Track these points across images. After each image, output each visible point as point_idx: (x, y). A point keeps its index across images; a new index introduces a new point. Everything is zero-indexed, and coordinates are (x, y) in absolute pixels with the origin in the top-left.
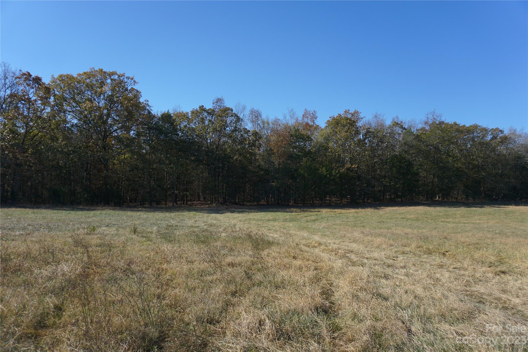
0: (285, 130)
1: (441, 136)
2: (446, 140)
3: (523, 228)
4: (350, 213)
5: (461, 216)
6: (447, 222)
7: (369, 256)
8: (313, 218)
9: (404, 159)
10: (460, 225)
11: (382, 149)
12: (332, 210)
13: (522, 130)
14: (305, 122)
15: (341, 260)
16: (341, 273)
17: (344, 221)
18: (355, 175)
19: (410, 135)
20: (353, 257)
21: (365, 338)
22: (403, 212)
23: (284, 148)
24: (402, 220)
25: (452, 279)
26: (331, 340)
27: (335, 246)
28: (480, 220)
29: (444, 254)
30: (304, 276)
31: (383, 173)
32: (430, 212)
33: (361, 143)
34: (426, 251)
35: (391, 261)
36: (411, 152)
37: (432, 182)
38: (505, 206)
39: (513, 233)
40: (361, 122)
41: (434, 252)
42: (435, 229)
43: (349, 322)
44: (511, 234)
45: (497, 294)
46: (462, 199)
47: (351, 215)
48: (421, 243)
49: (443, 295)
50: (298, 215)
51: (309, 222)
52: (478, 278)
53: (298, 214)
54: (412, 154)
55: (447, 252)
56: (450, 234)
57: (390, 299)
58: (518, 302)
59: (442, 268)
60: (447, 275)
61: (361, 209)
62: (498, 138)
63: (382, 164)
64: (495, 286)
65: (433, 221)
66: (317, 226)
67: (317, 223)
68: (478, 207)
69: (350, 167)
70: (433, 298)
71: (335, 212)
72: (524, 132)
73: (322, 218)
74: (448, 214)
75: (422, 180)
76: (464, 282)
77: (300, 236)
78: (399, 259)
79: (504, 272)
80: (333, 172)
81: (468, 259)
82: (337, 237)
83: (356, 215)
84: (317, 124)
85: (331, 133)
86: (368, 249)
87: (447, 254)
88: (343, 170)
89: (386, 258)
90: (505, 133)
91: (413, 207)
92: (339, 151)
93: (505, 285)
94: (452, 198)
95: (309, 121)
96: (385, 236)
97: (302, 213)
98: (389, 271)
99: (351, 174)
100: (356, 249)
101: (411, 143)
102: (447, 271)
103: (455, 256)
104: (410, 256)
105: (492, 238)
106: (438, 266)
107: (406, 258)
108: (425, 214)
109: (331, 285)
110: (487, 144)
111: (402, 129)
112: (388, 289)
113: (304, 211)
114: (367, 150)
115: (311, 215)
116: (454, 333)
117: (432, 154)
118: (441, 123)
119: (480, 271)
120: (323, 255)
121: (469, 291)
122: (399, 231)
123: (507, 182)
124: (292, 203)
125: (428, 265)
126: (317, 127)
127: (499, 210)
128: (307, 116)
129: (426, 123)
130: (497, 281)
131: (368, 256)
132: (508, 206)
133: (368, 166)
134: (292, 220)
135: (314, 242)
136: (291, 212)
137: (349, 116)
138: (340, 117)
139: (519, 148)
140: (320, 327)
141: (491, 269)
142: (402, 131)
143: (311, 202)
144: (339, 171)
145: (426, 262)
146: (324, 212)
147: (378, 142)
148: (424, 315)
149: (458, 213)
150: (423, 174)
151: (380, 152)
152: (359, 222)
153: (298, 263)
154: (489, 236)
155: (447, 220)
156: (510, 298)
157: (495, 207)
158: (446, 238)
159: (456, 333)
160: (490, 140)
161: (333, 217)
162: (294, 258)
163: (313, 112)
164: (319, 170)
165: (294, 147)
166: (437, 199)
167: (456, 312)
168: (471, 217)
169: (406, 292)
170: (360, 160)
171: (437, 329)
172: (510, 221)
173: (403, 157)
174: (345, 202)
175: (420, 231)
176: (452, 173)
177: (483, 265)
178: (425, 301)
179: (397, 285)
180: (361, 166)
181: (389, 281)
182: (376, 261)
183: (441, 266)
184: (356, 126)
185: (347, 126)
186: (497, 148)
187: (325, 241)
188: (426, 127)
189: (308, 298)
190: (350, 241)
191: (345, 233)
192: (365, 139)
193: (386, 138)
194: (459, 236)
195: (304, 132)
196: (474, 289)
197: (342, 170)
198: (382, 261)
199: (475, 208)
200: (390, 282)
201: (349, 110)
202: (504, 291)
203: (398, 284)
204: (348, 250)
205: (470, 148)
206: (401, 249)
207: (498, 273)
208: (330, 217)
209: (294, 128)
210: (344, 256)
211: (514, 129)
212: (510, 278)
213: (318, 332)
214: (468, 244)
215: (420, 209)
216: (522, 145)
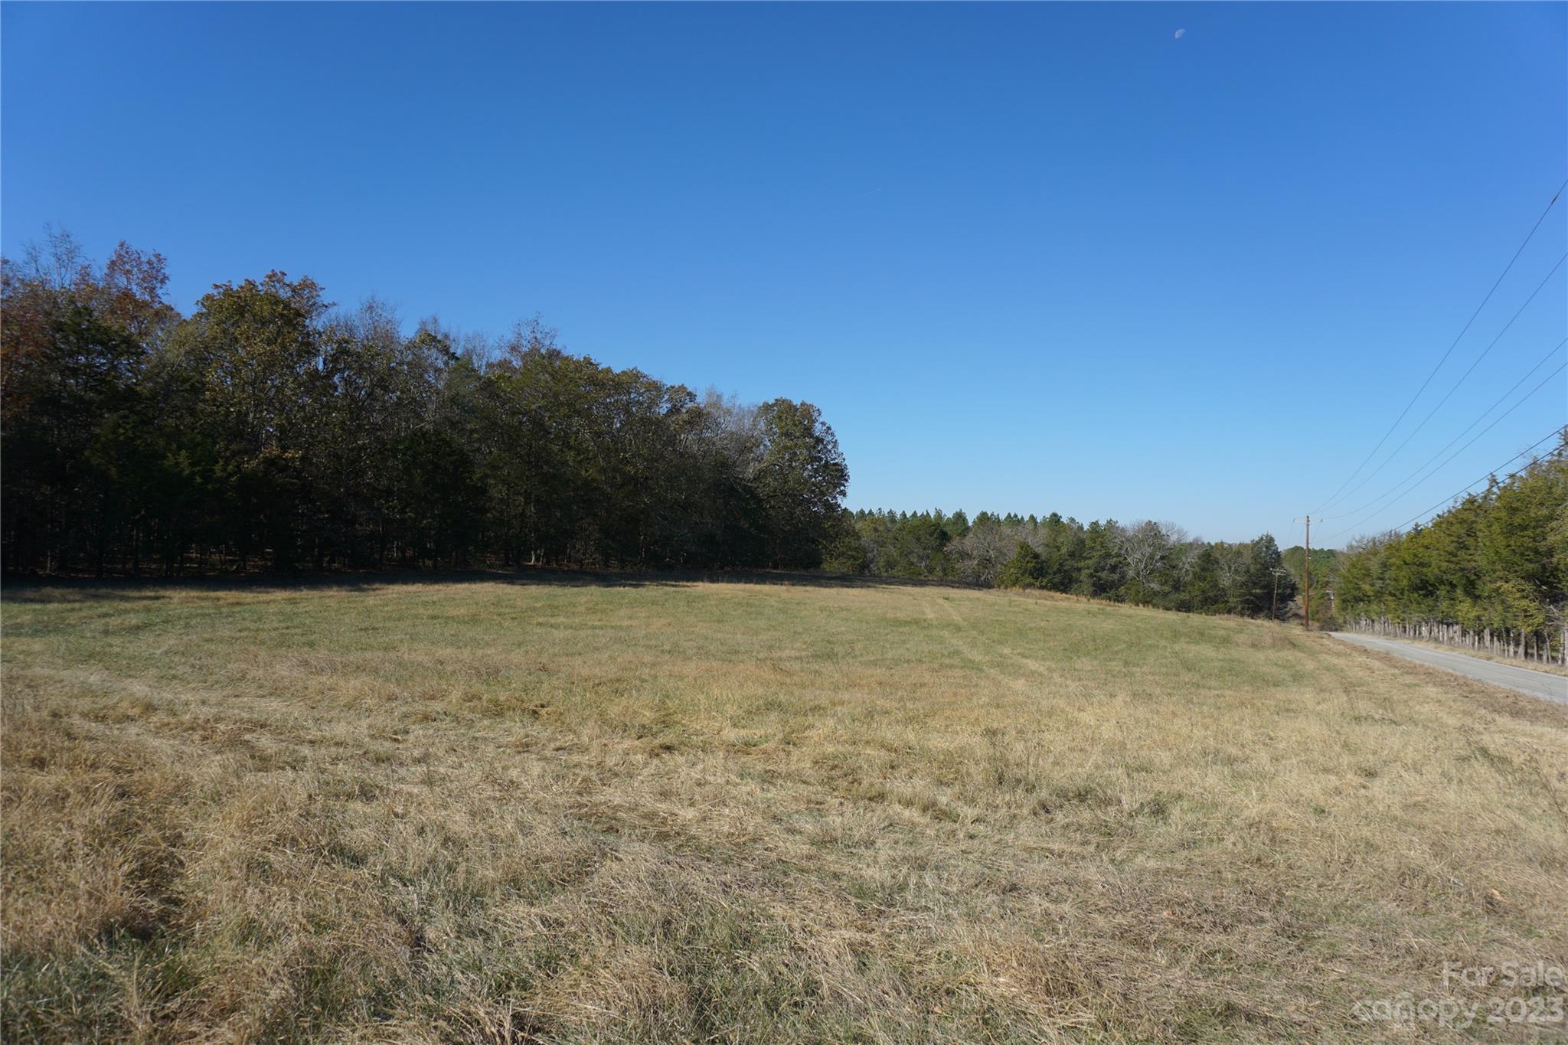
0: (29, 301)
1: (551, 390)
2: (562, 404)
3: (719, 635)
4: (268, 603)
5: (588, 609)
6: (551, 626)
7: (319, 733)
8: (134, 620)
9: (449, 444)
10: (582, 633)
11: (384, 408)
12: (205, 594)
13: (733, 397)
14: (116, 285)
15: (218, 757)
16: (216, 798)
17: (247, 629)
18: (295, 484)
19: (467, 377)
20: (266, 742)
21: (275, 993)
22: (435, 598)
23: (26, 367)
24: (430, 621)
25: (549, 780)
26: (155, 1025)
27: (205, 712)
28: (630, 618)
29: (535, 712)
30: (71, 826)
31: (384, 482)
32: (510, 600)
33: (318, 384)
34: (488, 710)
35: (388, 744)
36: (469, 427)
37: (523, 515)
38: (689, 584)
39: (699, 648)
40: (323, 318)
41: (509, 709)
42: (520, 645)
43: (229, 953)
44: (695, 651)
45: (649, 803)
46: (593, 564)
47: (272, 608)
48: (478, 687)
49: (519, 823)
50: (73, 610)
51: (114, 633)
52: (610, 770)
53: (69, 606)
54: (472, 431)
55: (543, 706)
56: (556, 659)
57: (371, 859)
58: (691, 817)
59: (527, 751)
60: (536, 768)
61: (309, 589)
62: (684, 411)
63: (381, 453)
64: (645, 784)
65: (516, 623)
66: (144, 648)
67: (147, 637)
68: (631, 585)
69: (279, 457)
70: (492, 838)
71: (218, 599)
72: (738, 404)
73: (166, 622)
74: (556, 603)
75: (494, 508)
76: (577, 783)
77: (73, 686)
78: (411, 737)
79: (668, 748)
80: (218, 468)
81: (591, 723)
82: (217, 682)
83: (288, 608)
84: (165, 300)
85: (215, 338)
86: (316, 713)
87: (543, 712)
88: (254, 463)
89: (372, 737)
90: (699, 400)
91: (465, 586)
92: (240, 403)
93: (669, 779)
94: (569, 561)
95: (135, 288)
96: (375, 671)
97: (88, 604)
98: (377, 775)
99: (280, 479)
100: (278, 716)
101: (470, 401)
102: (539, 760)
103: (562, 718)
104: (444, 727)
105: (654, 665)
106: (517, 746)
107: (431, 732)
108: (497, 603)
109: (176, 840)
110: (659, 424)
111: (446, 358)
112: (367, 830)
113: (96, 597)
114: (336, 409)
115: (127, 611)
116: (538, 923)
117: (524, 437)
118: (554, 354)
119: (617, 750)
120: (156, 742)
121: (587, 806)
122: (419, 654)
123: (696, 523)
124: (50, 567)
125: (491, 748)
126: (164, 314)
127: (676, 592)
128: (127, 267)
129: (514, 349)
130: (652, 771)
131: (314, 734)
132: (695, 584)
133: (339, 457)
134: (39, 630)
135: (125, 704)
136: (42, 601)
137: (284, 294)
138: (251, 290)
139: (725, 442)
140: (116, 990)
141: (642, 743)
142: (446, 363)
143: (129, 566)
144: (238, 467)
145: (485, 739)
146: (175, 600)
147: (373, 386)
148: (466, 888)
149: (582, 601)
150: (497, 491)
151: (377, 418)
152: (297, 630)
153: (48, 780)
154: (648, 659)
155: (552, 621)
156: (676, 811)
157: (666, 585)
158: (544, 669)
159: (543, 923)
160: (666, 415)
161: (209, 615)
162: (39, 763)
163: (154, 259)
164: (165, 457)
165: (68, 368)
166: (532, 563)
167: (548, 865)
168: (611, 610)
169: (421, 831)
170: (312, 436)
171: (496, 920)
172: (695, 620)
173: (443, 440)
174: (254, 567)
175: (479, 653)
176: (572, 493)
177: (626, 734)
178: (471, 850)
179: (396, 815)
180: (315, 455)
181: (374, 804)
182: (341, 750)
183: (524, 747)
184: (304, 326)
185: (276, 323)
186: (680, 436)
187: (170, 696)
188: (513, 359)
189: (76, 899)
190: (260, 692)
191: (243, 666)
192: (330, 374)
193: (397, 376)
194: (578, 661)
195: (112, 323)
196: (598, 798)
197: (250, 465)
198: (360, 746)
199: (622, 588)
200: (375, 809)
201: (284, 274)
202: (665, 795)
203: (400, 810)
204: (250, 721)
205: (619, 430)
206: (419, 707)
207: (656, 751)
208: (197, 615)
209: (72, 301)
210: (234, 742)
211: (718, 393)
212: (681, 760)
213: (108, 1007)
214: (597, 682)
215: (486, 591)
216: (732, 434)
